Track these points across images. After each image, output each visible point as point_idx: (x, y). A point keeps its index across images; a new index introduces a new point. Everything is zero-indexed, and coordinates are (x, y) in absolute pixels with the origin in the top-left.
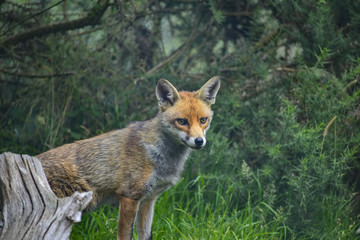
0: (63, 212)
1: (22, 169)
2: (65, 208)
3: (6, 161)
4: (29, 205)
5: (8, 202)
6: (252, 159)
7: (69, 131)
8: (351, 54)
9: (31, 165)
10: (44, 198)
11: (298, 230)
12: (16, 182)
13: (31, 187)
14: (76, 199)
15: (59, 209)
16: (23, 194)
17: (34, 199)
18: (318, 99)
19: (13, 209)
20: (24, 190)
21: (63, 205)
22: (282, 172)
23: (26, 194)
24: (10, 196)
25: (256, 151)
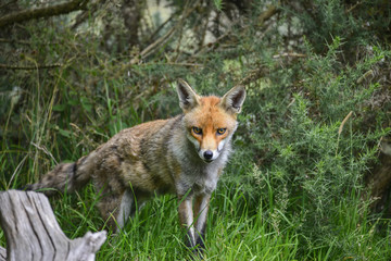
0: (75, 257)
1: (28, 209)
2: (78, 252)
3: (11, 200)
4: (38, 250)
5: (15, 247)
6: (260, 157)
7: (57, 128)
8: (363, 37)
9: (38, 202)
10: (54, 240)
11: (315, 238)
12: (23, 224)
13: (40, 229)
14: (89, 240)
15: (71, 253)
16: (31, 238)
17: (43, 243)
18: (331, 91)
19: (22, 255)
20: (32, 232)
21: (75, 248)
22: (294, 172)
23: (34, 237)
24: (17, 241)
25: (263, 148)
